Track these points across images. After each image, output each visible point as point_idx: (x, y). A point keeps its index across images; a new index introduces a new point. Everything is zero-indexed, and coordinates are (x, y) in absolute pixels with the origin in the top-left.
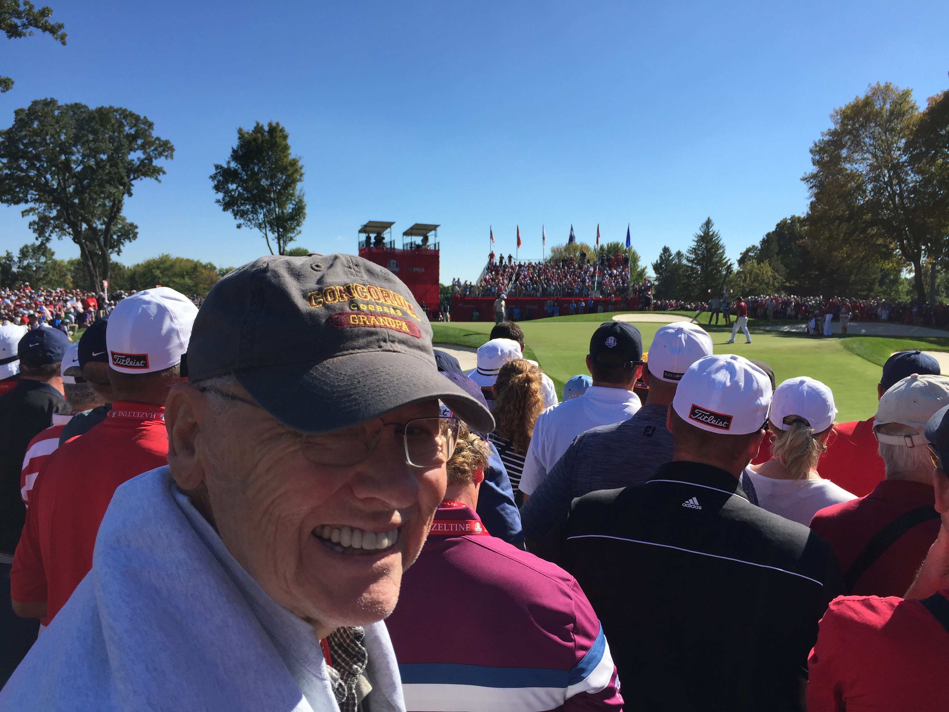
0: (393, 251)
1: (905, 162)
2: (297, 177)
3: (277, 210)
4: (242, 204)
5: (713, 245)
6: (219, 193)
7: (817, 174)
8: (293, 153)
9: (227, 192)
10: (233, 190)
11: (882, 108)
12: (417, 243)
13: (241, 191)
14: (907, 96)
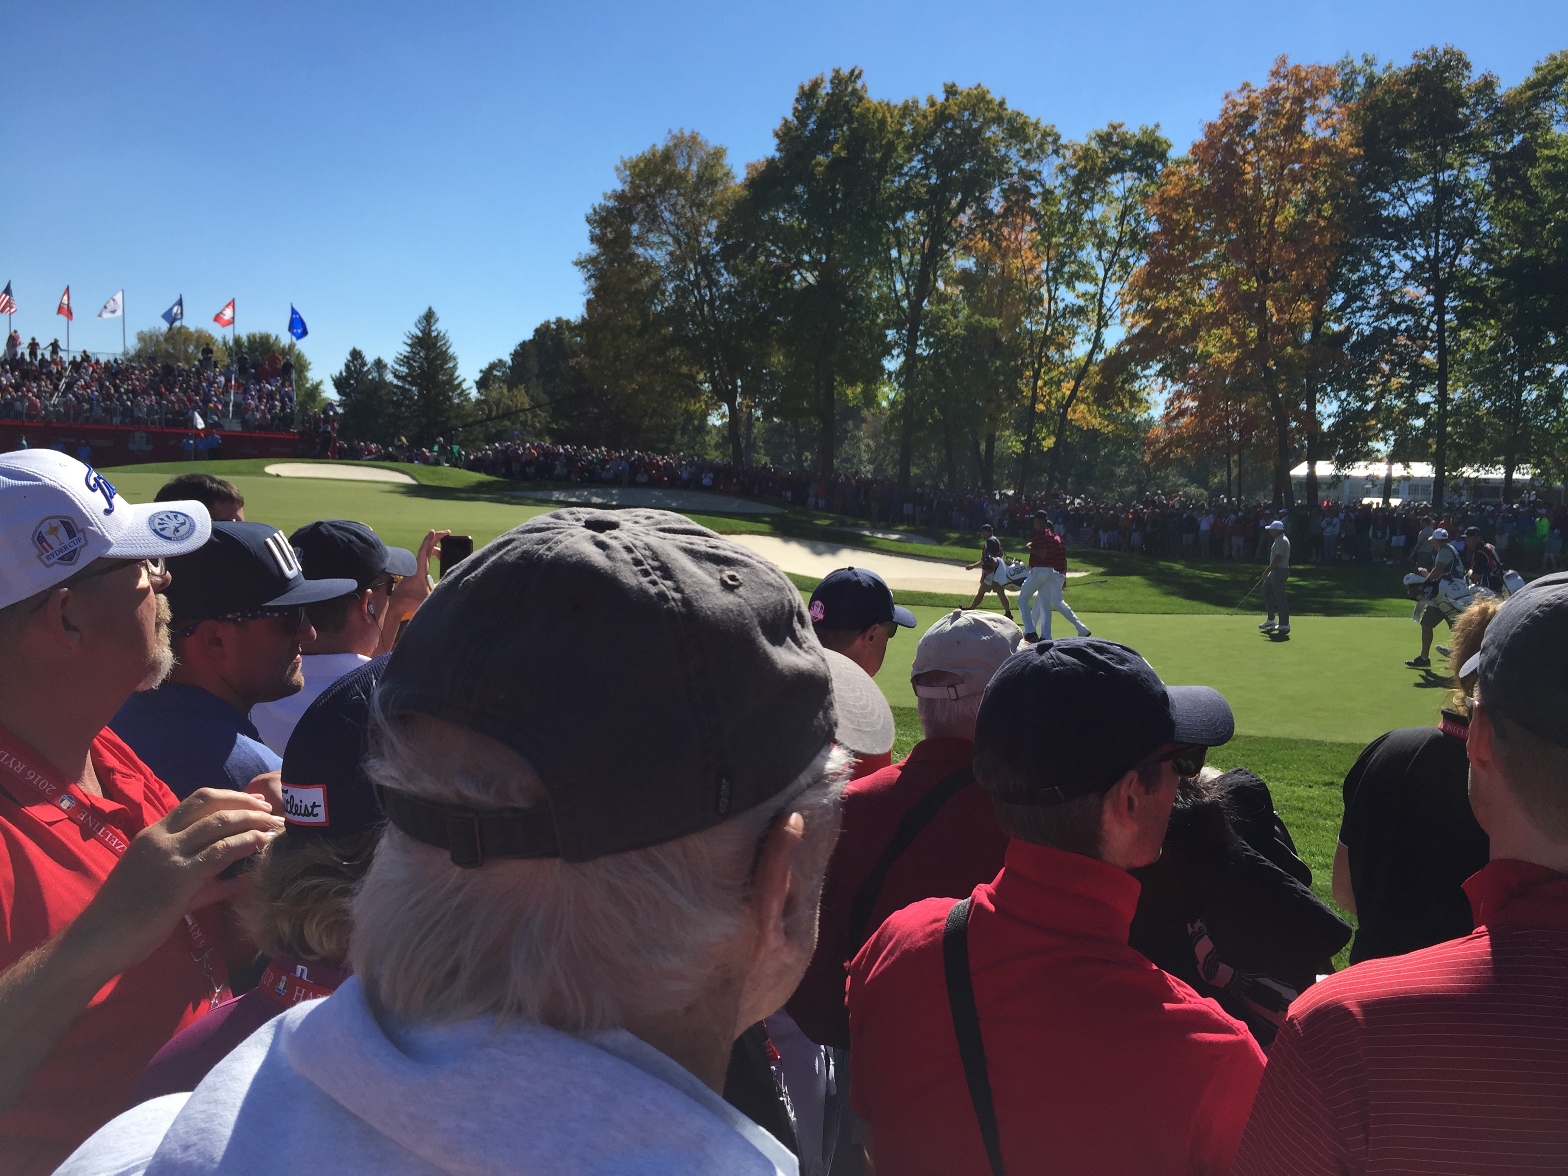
1: (717, 255)
5: (438, 355)
7: (596, 258)
14: (721, 156)
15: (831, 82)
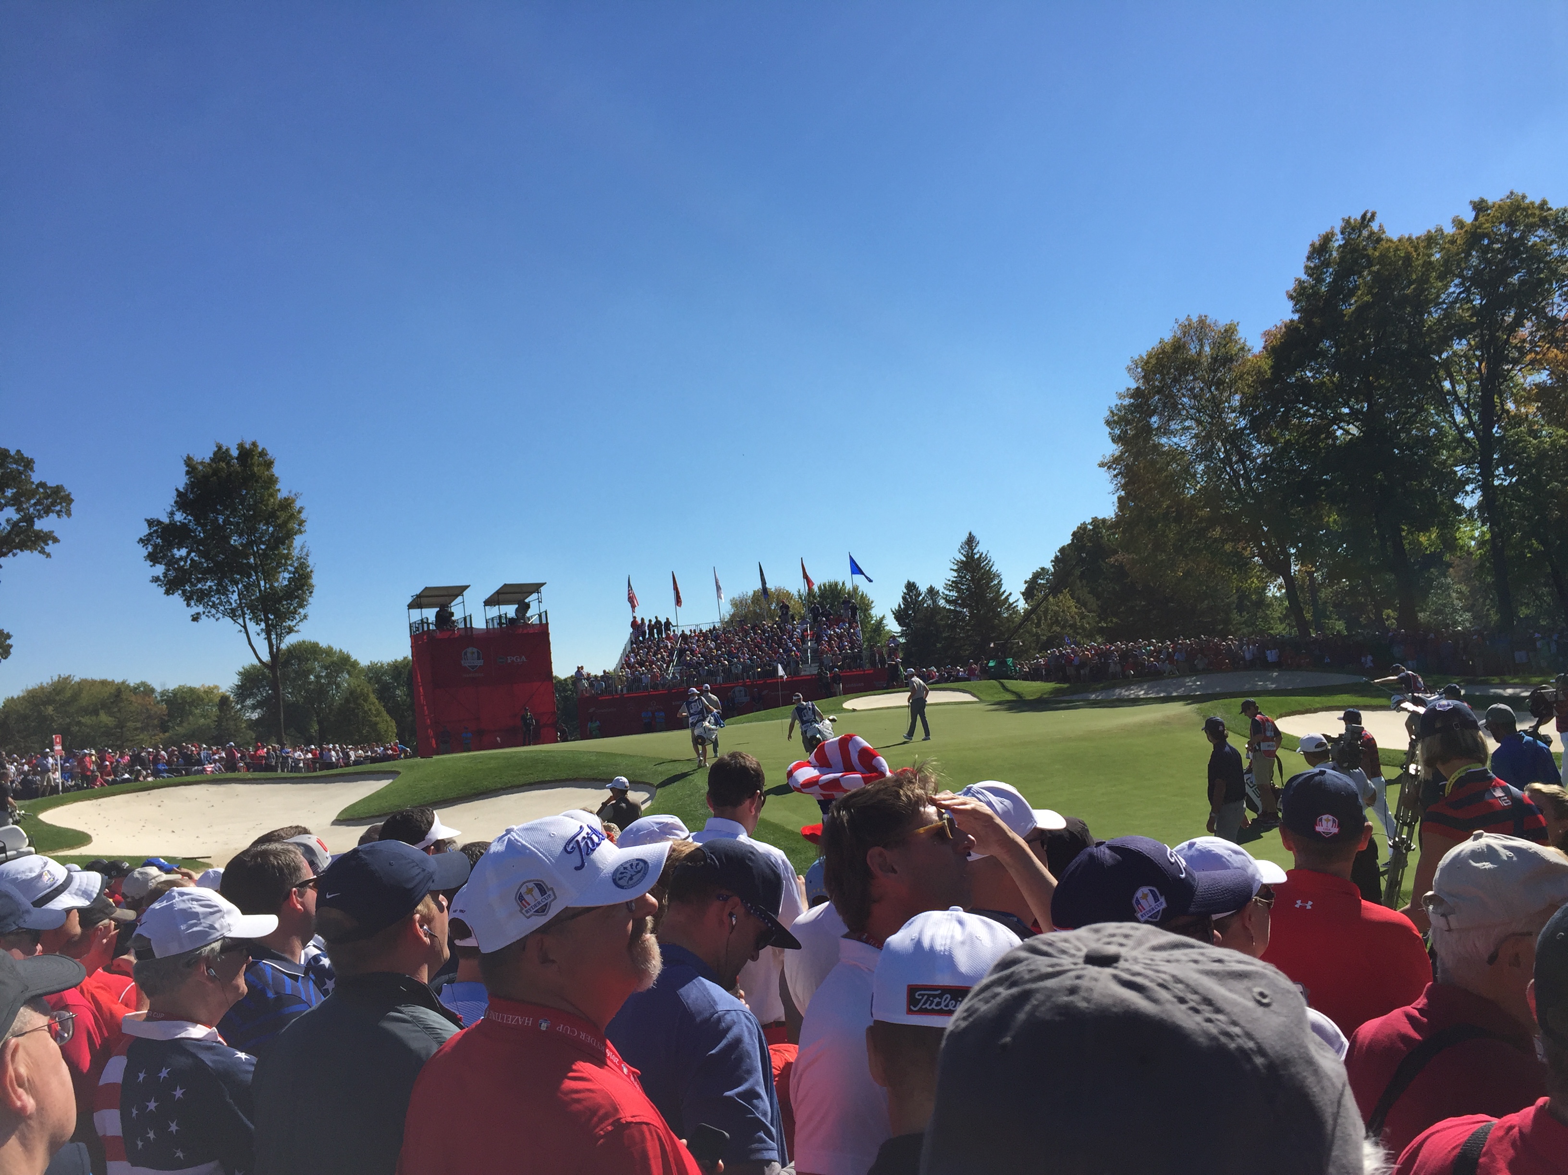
0: (469, 633)
1: (1245, 428)
2: (293, 529)
3: (262, 583)
4: (199, 580)
5: (983, 574)
6: (158, 565)
7: (1120, 456)
8: (284, 490)
9: (171, 563)
10: (181, 558)
11: (1199, 354)
12: (508, 616)
13: (196, 558)
14: (1233, 333)
15: (1342, 233)
